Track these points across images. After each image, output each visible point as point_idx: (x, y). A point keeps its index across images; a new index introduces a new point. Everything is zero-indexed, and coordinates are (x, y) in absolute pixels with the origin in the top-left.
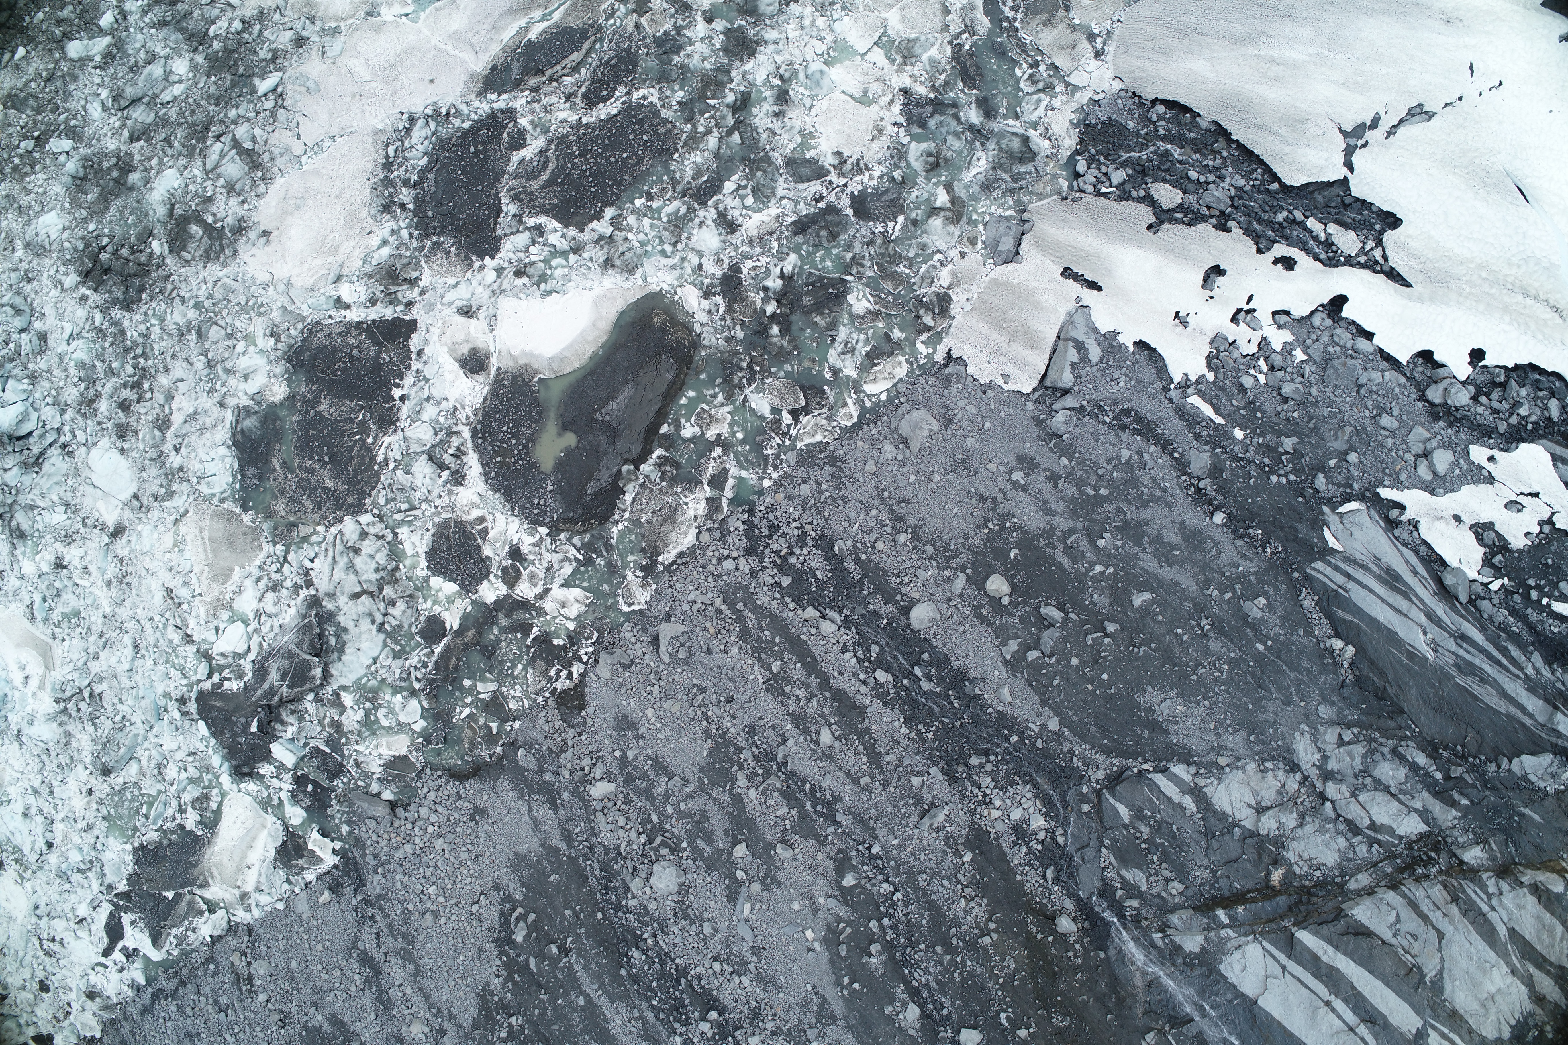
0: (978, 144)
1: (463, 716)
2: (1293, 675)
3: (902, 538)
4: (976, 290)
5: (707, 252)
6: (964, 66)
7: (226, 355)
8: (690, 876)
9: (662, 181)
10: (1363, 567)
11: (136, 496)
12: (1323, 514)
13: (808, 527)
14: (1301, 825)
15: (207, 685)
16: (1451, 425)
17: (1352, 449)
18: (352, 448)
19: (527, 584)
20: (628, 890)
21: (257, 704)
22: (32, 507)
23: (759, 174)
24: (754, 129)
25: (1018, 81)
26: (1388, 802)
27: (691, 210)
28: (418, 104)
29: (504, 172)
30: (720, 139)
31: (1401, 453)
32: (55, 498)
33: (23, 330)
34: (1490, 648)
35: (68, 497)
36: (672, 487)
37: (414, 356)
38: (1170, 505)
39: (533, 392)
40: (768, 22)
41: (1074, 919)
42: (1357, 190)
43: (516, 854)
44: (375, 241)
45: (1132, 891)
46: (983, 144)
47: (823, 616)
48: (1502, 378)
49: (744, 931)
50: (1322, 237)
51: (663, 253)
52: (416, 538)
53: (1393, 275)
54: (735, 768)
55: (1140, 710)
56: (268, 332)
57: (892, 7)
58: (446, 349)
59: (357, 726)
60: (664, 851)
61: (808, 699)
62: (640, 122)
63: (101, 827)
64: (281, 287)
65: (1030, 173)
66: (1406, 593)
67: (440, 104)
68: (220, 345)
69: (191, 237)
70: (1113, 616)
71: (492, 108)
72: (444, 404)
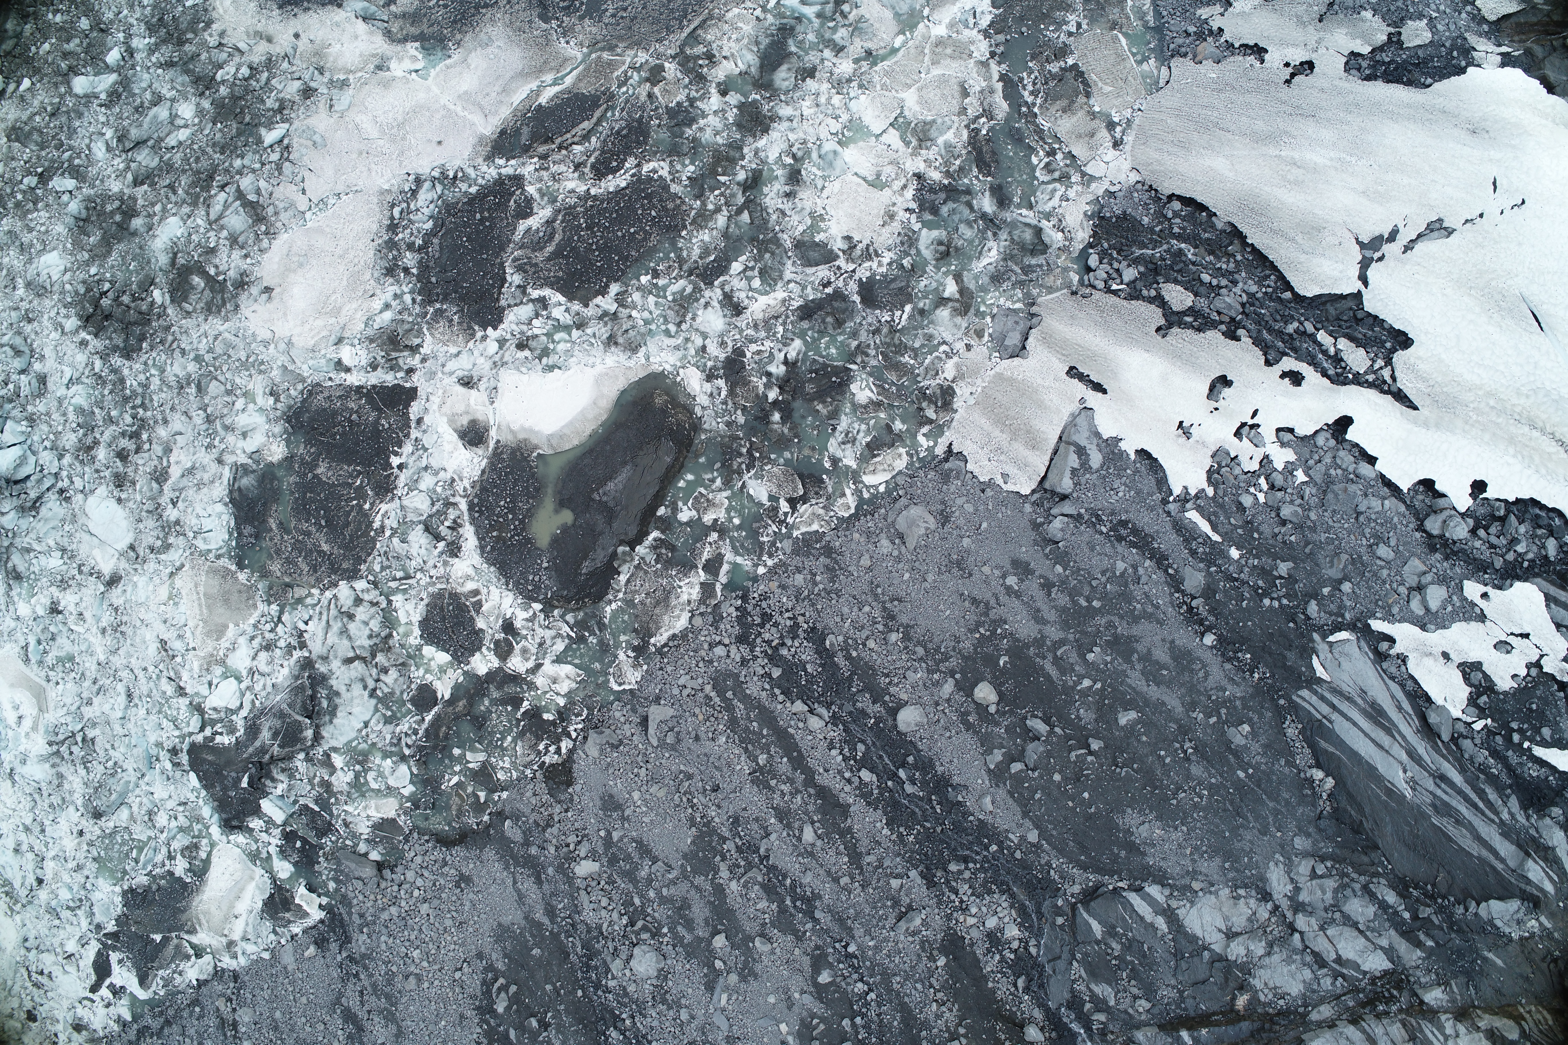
0: (990, 233)
1: (452, 783)
2: (1271, 804)
3: (894, 637)
4: (980, 384)
5: (711, 334)
6: (979, 152)
7: (225, 411)
8: (669, 962)
9: (669, 258)
10: (1349, 699)
11: (132, 547)
12: (1313, 641)
13: (801, 619)
14: (1269, 954)
15: (199, 738)
16: (1447, 558)
17: (1346, 578)
18: (348, 514)
19: (519, 659)
20: (608, 970)
21: (248, 761)
22: (28, 550)
23: (767, 256)
25: (1033, 169)
26: (1356, 938)
27: (697, 289)
28: (425, 166)
29: (510, 241)
30: (729, 218)
31: (1395, 585)
32: (52, 543)
33: (23, 372)
34: (1468, 790)
35: (65, 542)
36: (667, 569)
37: (413, 425)
38: (1161, 623)
39: (531, 467)
40: (783, 97)
41: (1042, 1029)
42: (1370, 305)
43: (500, 925)
44: (377, 304)
45: (1100, 1005)
46: (995, 234)
47: (811, 711)
48: (1502, 513)
49: (720, 1021)
50: (1332, 351)
51: (667, 332)
52: (410, 606)
53: (1400, 397)
54: (718, 858)
55: (1119, 831)
56: (267, 391)
57: (909, 87)
58: (445, 419)
59: (346, 788)
60: (645, 936)
61: (793, 795)
62: (649, 197)
63: (91, 868)
64: (282, 346)
65: (1041, 266)
66: (1390, 729)
67: (447, 166)
68: (219, 400)
69: (193, 288)
70: (1098, 732)
71: (500, 174)
72: (442, 475)
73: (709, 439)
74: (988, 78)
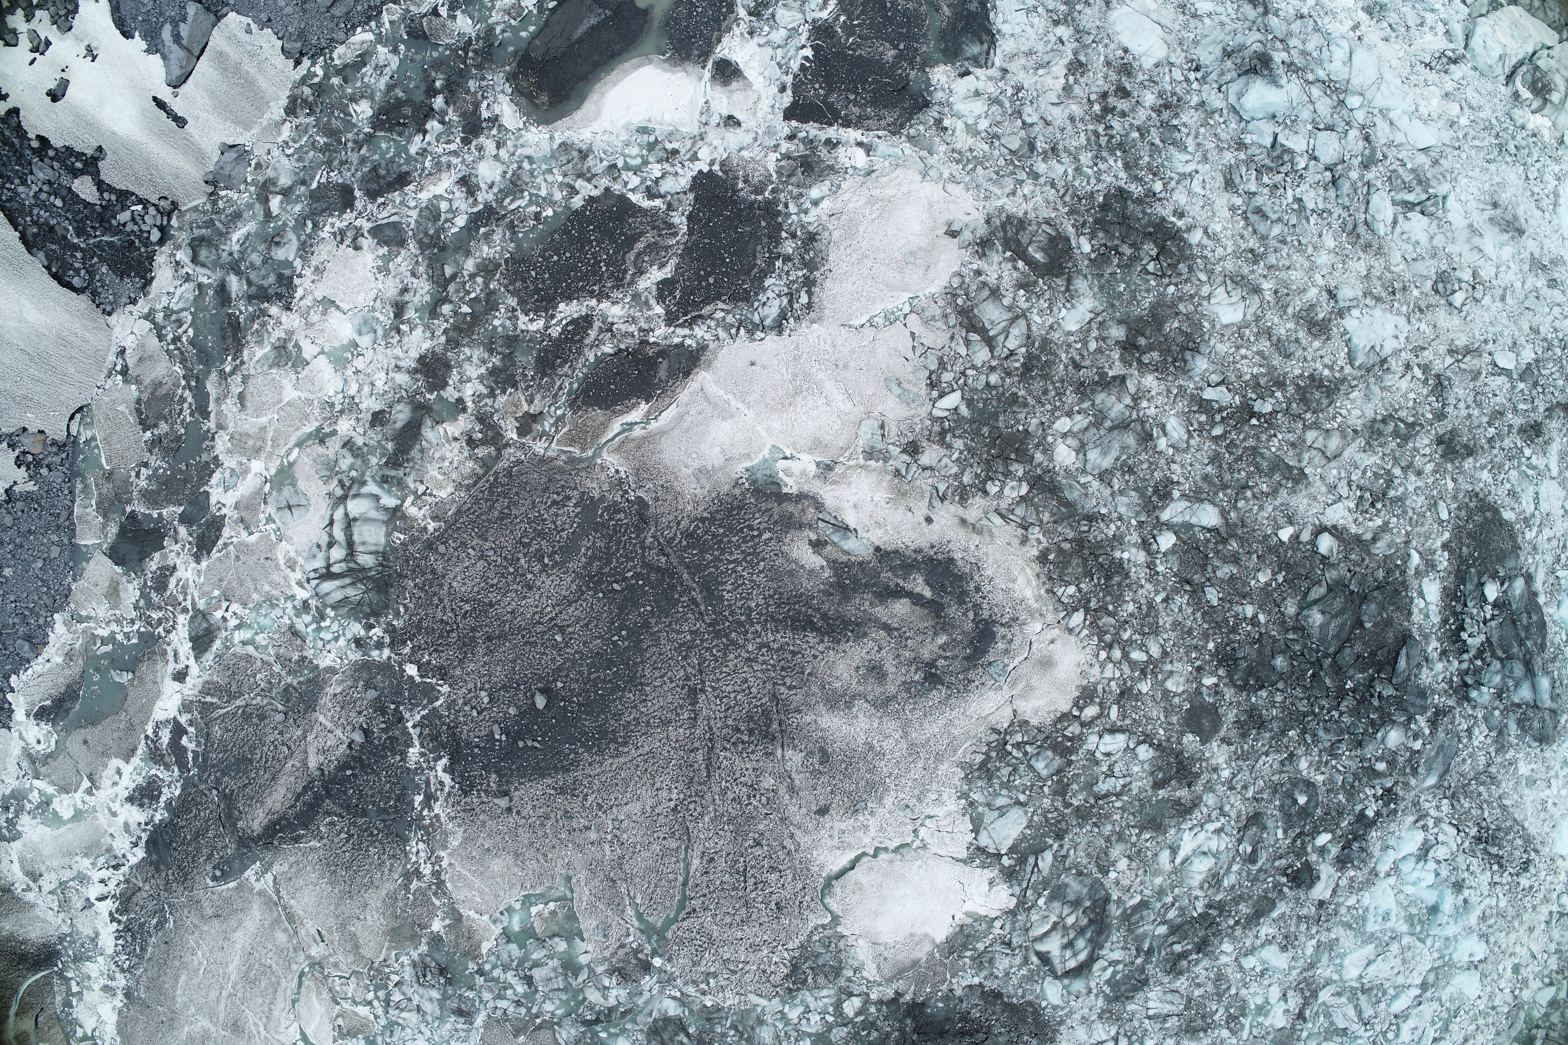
0: (236, 256)
4: (264, 121)
5: (490, 159)
6: (235, 335)
7: (1000, 119)
9: (524, 232)
18: (862, 13)
23: (431, 232)
24: (431, 278)
25: (192, 325)
27: (499, 201)
28: (771, 343)
29: (681, 256)
30: (463, 269)
32: (1207, 21)
33: (1253, 194)
35: (1193, 23)
37: (789, 86)
39: (672, 43)
40: (404, 393)
44: (825, 204)
46: (231, 254)
51: (531, 161)
56: (950, 133)
57: (289, 404)
58: (755, 88)
62: (537, 292)
64: (932, 173)
65: (198, 227)
67: (746, 340)
68: (1008, 131)
69: (1043, 250)
71: (692, 329)
72: (762, 41)
73: (503, 66)
74: (220, 413)
